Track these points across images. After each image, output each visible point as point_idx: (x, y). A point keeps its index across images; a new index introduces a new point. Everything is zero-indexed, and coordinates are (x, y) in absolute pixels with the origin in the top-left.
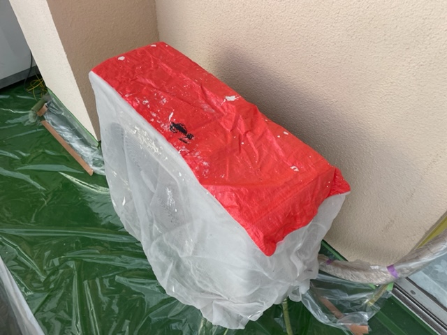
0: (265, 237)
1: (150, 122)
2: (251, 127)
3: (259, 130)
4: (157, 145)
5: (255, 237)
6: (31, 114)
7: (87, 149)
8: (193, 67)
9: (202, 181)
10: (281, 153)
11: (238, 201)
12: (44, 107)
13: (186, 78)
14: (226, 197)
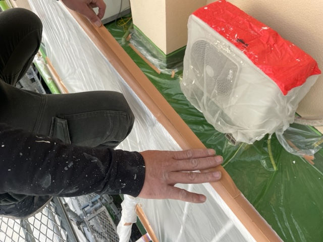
0: (285, 87)
1: (226, 38)
2: (276, 42)
3: (280, 43)
4: (229, 49)
5: (280, 86)
6: (123, 39)
7: (155, 59)
9: (255, 63)
10: (292, 54)
11: (273, 72)
12: (130, 36)
13: (240, 18)
14: (267, 70)
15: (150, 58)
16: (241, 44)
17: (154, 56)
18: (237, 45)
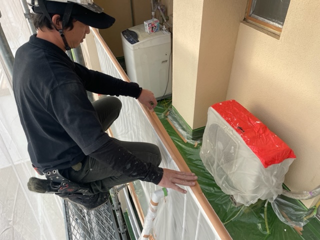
0: (265, 162)
1: (230, 125)
2: (264, 132)
3: (267, 133)
4: (232, 132)
5: (262, 161)
6: (163, 115)
7: (185, 132)
9: (247, 144)
10: (273, 141)
11: (258, 151)
12: (168, 113)
14: (254, 149)
15: (180, 130)
16: (240, 130)
17: (184, 129)
18: (237, 131)
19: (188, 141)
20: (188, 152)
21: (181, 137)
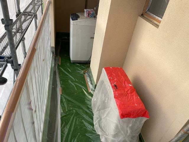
0: (122, 114)
1: (110, 82)
2: (131, 93)
3: (132, 94)
4: (109, 87)
5: (120, 112)
6: (83, 71)
7: (92, 85)
8: (126, 76)
9: (115, 97)
10: (135, 101)
11: (120, 104)
12: (87, 71)
13: (123, 77)
14: (118, 102)
15: (89, 83)
18: (113, 87)
19: (91, 91)
20: (87, 98)
21: (88, 88)
